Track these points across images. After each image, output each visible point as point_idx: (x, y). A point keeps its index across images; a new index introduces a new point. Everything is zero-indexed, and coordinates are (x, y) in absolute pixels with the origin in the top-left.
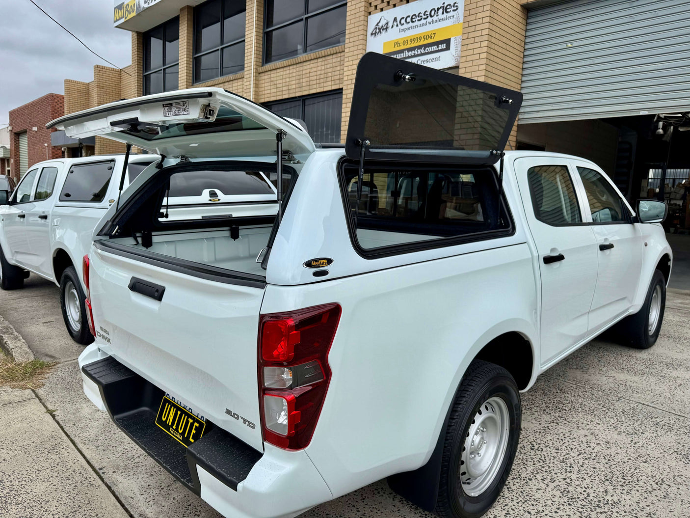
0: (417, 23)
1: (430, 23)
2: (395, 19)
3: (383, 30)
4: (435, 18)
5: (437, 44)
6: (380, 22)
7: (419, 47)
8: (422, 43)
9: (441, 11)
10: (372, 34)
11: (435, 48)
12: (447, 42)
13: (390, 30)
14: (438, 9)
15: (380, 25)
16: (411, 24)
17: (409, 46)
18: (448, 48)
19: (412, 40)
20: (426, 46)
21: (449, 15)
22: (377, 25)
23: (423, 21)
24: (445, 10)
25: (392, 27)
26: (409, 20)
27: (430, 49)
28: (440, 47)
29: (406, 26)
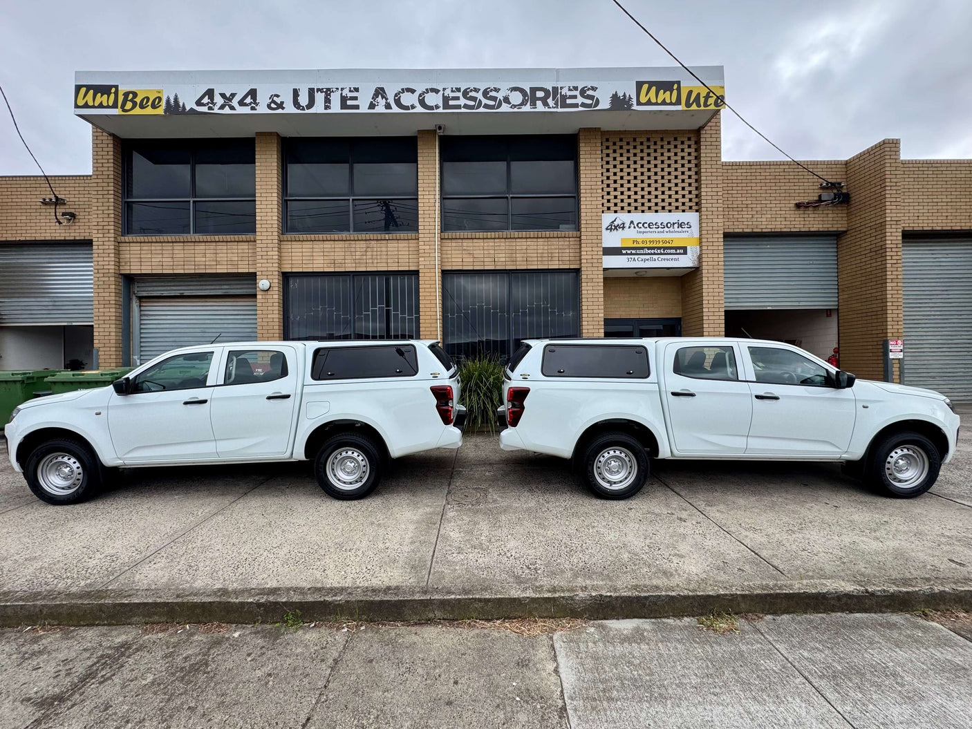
0: (654, 229)
1: (667, 232)
2: (632, 222)
3: (620, 228)
4: (671, 229)
5: (676, 248)
6: (615, 220)
7: (659, 248)
8: (661, 245)
9: (676, 226)
10: (607, 229)
11: (673, 251)
12: (685, 249)
13: (626, 229)
14: (674, 224)
15: (616, 223)
16: (648, 229)
17: (648, 245)
18: (685, 253)
19: (650, 242)
20: (665, 248)
21: (684, 230)
22: (613, 222)
23: (660, 229)
24: (680, 225)
25: (629, 227)
26: (646, 225)
27: (669, 251)
28: (678, 251)
29: (643, 229)
